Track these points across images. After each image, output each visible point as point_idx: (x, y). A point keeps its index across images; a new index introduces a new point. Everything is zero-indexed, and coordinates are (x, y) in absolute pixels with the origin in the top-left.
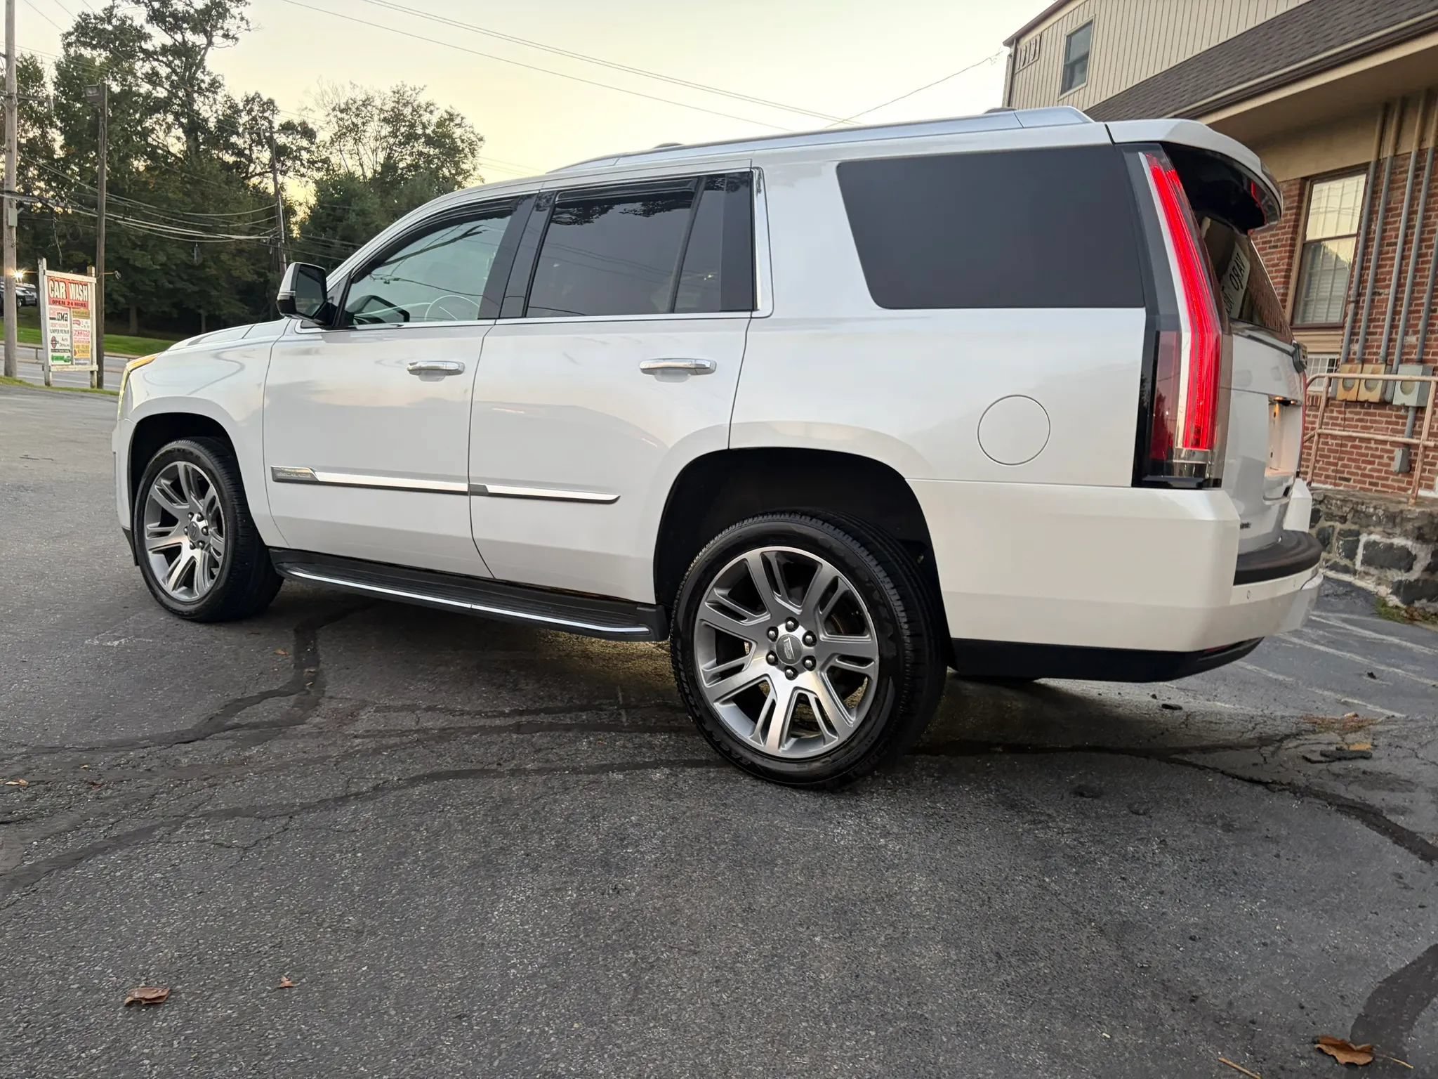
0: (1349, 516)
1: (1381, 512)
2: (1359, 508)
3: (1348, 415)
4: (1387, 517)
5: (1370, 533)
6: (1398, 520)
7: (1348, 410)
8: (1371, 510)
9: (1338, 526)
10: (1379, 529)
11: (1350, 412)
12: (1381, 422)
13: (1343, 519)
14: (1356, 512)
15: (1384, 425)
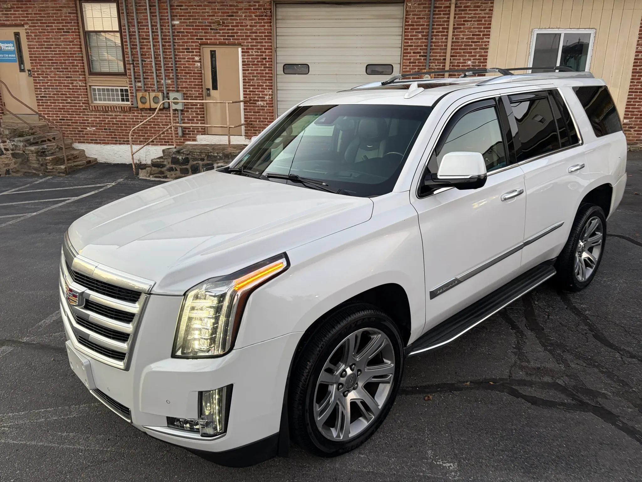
0: (206, 158)
1: (221, 155)
2: (210, 154)
3: (143, 114)
4: (225, 156)
5: (218, 163)
6: (230, 157)
7: (143, 112)
8: (216, 154)
9: (201, 163)
10: (221, 161)
11: (144, 113)
12: (163, 116)
13: (203, 160)
14: (208, 156)
15: (164, 118)
